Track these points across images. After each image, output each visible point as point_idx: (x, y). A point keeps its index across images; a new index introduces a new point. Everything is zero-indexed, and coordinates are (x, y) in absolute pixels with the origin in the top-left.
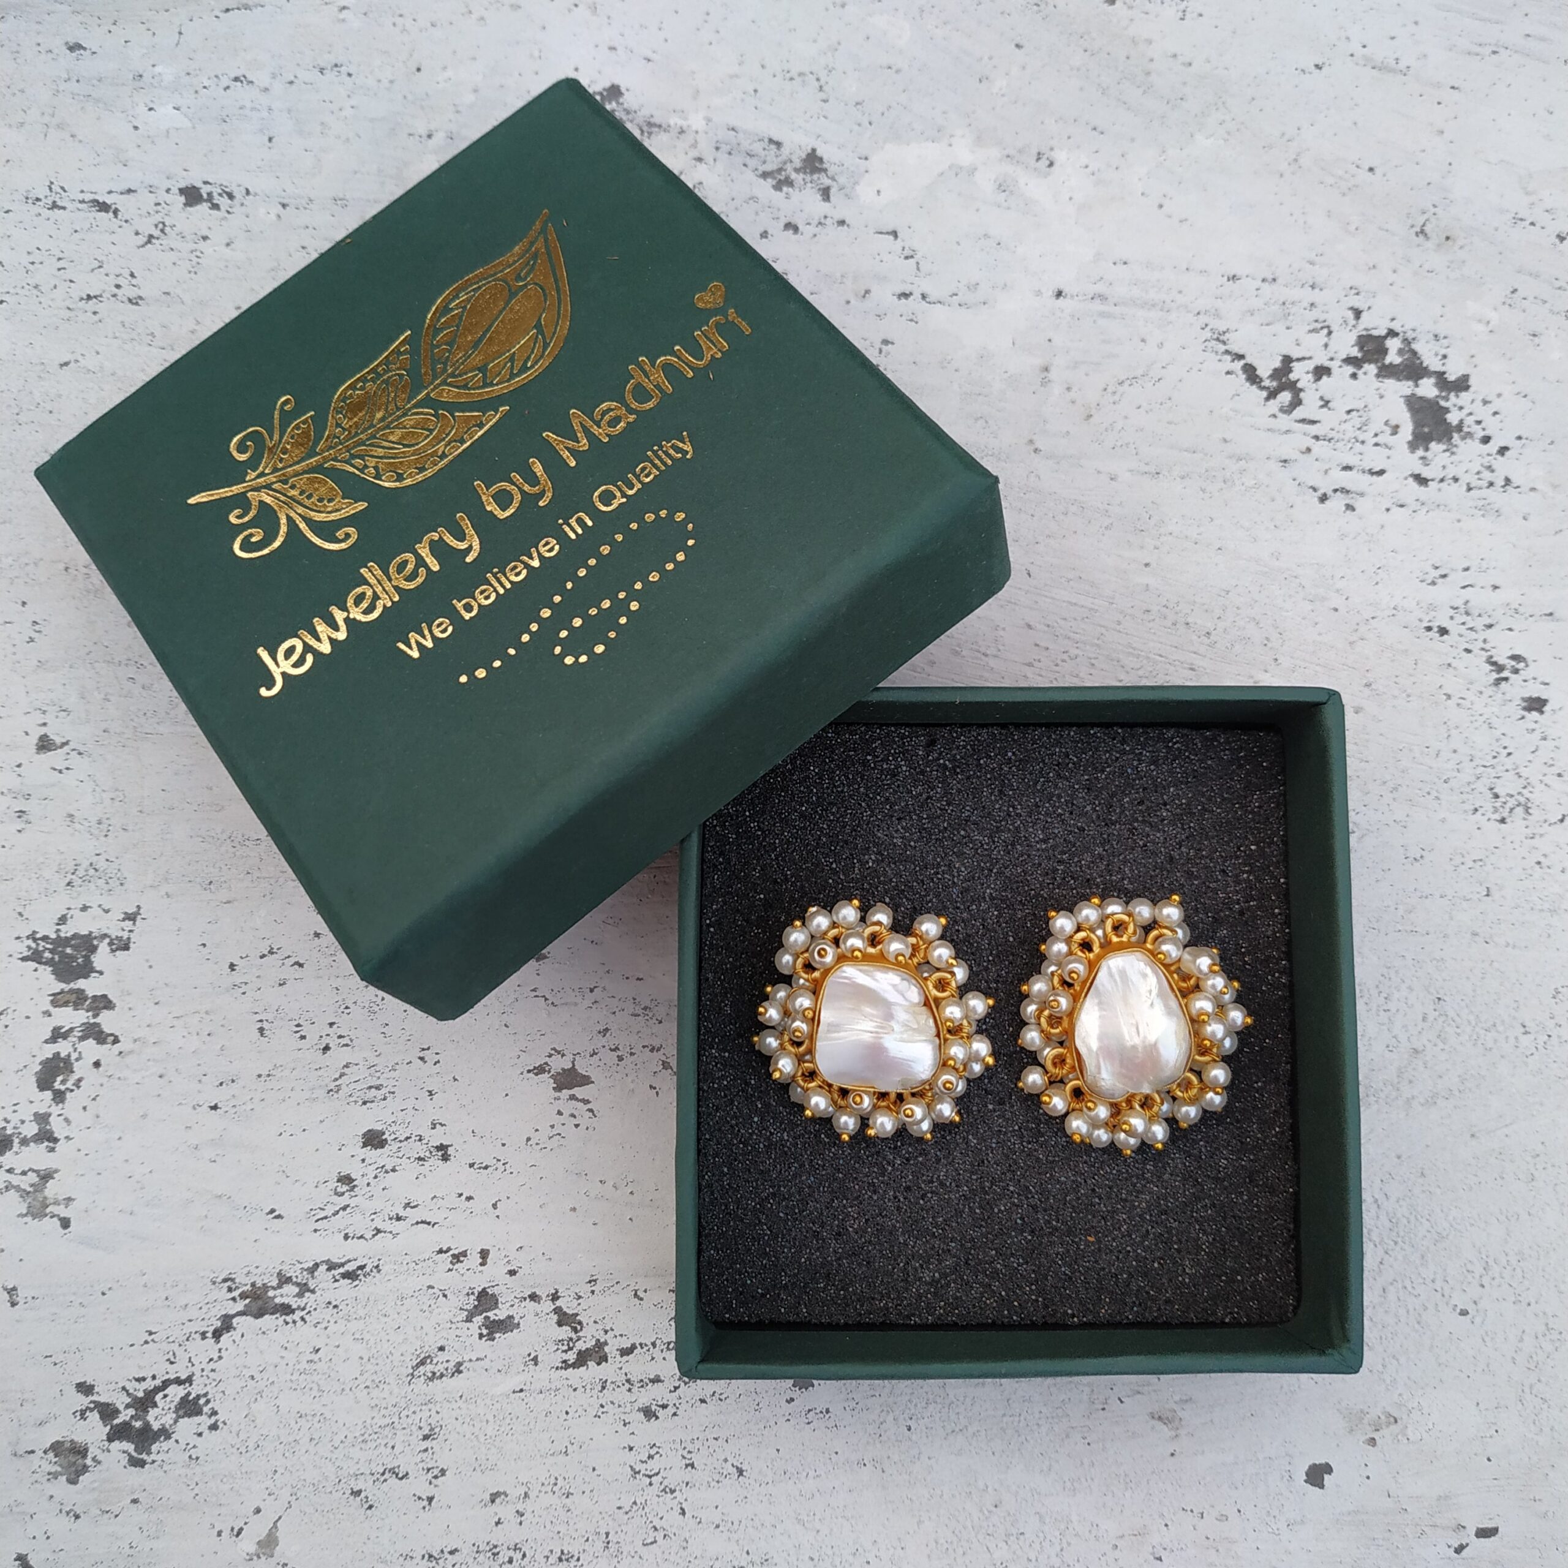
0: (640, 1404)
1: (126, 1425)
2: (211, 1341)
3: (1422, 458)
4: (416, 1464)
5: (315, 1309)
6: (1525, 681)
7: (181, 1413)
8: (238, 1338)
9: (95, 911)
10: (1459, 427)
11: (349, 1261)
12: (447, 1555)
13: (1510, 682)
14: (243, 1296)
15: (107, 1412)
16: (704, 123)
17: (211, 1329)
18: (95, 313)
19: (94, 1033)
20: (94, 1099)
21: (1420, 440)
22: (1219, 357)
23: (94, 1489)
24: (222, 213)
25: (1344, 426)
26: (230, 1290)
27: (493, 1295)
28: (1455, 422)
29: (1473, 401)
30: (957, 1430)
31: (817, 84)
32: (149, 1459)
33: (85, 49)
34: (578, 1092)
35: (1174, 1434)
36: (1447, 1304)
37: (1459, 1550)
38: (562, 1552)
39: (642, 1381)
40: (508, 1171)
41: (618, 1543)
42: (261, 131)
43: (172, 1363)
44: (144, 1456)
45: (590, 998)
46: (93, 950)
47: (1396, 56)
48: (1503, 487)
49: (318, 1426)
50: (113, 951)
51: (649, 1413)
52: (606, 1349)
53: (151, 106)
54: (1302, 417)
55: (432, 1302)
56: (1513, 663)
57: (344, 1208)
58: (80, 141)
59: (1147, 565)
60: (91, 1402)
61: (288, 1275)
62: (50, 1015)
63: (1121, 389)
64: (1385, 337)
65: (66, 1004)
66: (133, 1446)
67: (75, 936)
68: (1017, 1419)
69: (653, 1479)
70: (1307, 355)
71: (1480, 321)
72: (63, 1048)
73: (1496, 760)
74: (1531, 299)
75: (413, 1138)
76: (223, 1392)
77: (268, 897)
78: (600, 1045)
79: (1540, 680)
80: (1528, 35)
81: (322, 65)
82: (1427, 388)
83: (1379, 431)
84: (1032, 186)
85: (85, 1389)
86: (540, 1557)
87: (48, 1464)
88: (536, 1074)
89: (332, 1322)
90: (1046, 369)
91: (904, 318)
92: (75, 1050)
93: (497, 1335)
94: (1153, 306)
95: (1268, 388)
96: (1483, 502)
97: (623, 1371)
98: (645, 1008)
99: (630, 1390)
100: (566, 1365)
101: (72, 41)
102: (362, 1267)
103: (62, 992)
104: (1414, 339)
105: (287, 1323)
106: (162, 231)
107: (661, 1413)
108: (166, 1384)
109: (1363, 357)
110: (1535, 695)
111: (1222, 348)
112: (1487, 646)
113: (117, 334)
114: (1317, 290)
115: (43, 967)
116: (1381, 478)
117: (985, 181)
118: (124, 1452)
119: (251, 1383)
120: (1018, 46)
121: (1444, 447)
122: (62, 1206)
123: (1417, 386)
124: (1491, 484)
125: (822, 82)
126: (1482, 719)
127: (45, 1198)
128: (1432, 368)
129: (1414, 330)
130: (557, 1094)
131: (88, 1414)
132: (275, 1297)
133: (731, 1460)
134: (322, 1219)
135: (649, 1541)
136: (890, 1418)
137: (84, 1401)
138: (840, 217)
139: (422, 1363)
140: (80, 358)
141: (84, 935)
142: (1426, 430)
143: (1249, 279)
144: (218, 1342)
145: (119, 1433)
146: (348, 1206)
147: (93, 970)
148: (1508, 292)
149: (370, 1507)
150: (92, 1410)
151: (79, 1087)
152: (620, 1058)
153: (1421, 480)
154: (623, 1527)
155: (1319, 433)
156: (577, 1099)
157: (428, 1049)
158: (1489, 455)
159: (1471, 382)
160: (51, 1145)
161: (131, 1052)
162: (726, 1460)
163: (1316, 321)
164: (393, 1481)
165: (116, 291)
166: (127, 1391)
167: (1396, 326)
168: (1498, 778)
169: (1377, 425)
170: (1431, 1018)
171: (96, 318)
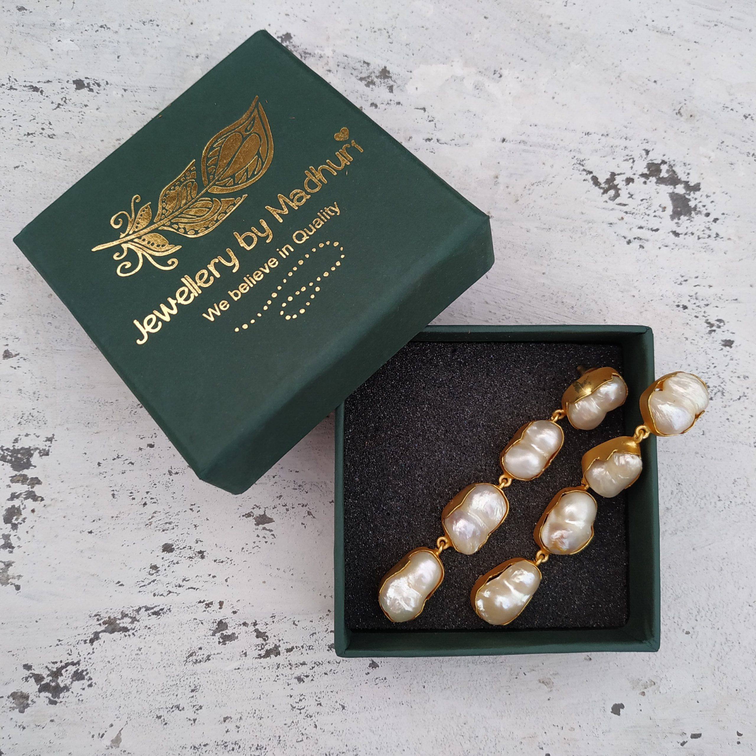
0: (295, 675)
1: (47, 684)
2: (88, 644)
3: (677, 223)
4: (188, 703)
5: (139, 629)
6: (723, 332)
7: (74, 679)
8: (102, 643)
9: (32, 437)
10: (695, 209)
11: (156, 606)
12: (202, 747)
13: (717, 332)
14: (104, 623)
15: (38, 678)
16: (332, 52)
17: (89, 639)
18: (31, 142)
19: (32, 496)
20: (32, 528)
21: (676, 215)
22: (580, 172)
23: (32, 715)
24: (94, 94)
25: (639, 207)
26: (98, 620)
27: (226, 623)
28: (693, 206)
29: (701, 196)
30: (447, 687)
31: (387, 35)
32: (59, 701)
33: (26, 10)
34: (266, 526)
35: (549, 689)
36: (680, 629)
37: (683, 744)
38: (258, 745)
39: (296, 664)
40: (233, 564)
41: (285, 741)
42: (114, 53)
43: (70, 655)
44: (56, 699)
45: (273, 480)
46: (31, 455)
47: (668, 26)
48: (715, 238)
49: (140, 685)
50: (41, 456)
51: (300, 680)
52: (280, 649)
53: (59, 39)
54: (619, 202)
55: (196, 626)
56: (718, 323)
57: (154, 581)
58: (24, 56)
59: (544, 273)
60: (31, 673)
61: (126, 613)
62: (10, 487)
63: (533, 187)
64: (661, 164)
65: (18, 481)
66: (51, 695)
67: (22, 449)
68: (475, 682)
69: (302, 711)
70: (623, 172)
71: (706, 157)
72: (16, 503)
73: (709, 370)
74: (731, 146)
75: (187, 547)
76: (95, 669)
77: (116, 431)
78: (277, 504)
79: (731, 331)
80: (732, 17)
81: (144, 20)
82: (680, 189)
83: (656, 210)
84: (492, 87)
85: (28, 667)
86: (247, 748)
87: (10, 703)
88: (246, 517)
89: (148, 635)
90: (497, 177)
91: (428, 151)
92: (23, 504)
93: (227, 642)
94: (549, 147)
95: (604, 188)
96: (705, 245)
97: (288, 659)
98: (300, 486)
99: (291, 668)
100: (260, 657)
101: (20, 5)
102: (162, 610)
103: (16, 475)
104: (674, 165)
105: (126, 636)
106: (65, 102)
107: (306, 679)
108: (67, 665)
109: (650, 174)
110: (728, 339)
111: (582, 168)
112: (706, 315)
113: (42, 153)
114: (628, 140)
115: (6, 463)
116: (657, 233)
117: (469, 84)
118: (47, 697)
119: (108, 664)
120: (485, 18)
121: (687, 218)
122: (16, 579)
123: (675, 188)
124: (709, 236)
125: (390, 33)
126: (703, 350)
127: (8, 575)
128: (683, 179)
129: (674, 161)
130: (257, 527)
131: (29, 679)
132: (120, 623)
133: (339, 702)
134: (143, 586)
135: (299, 740)
136: (415, 682)
137: (27, 673)
138: (397, 100)
139: (191, 655)
140: (24, 164)
141: (27, 449)
142: (679, 209)
143: (596, 135)
144: (92, 645)
145: (44, 688)
146: (155, 580)
147: (31, 465)
148: (720, 143)
149: (166, 724)
150: (31, 677)
151: (24, 522)
152: (287, 510)
153: (676, 234)
154: (288, 734)
155: (627, 210)
156: (266, 530)
157: (195, 505)
158: (708, 222)
159: (701, 186)
160: (11, 550)
161: (50, 505)
162: (336, 702)
163: (627, 155)
164: (177, 711)
165: (42, 131)
166: (48, 668)
167: (666, 159)
168: (710, 378)
169: (655, 207)
170: (675, 493)
171: (32, 144)
